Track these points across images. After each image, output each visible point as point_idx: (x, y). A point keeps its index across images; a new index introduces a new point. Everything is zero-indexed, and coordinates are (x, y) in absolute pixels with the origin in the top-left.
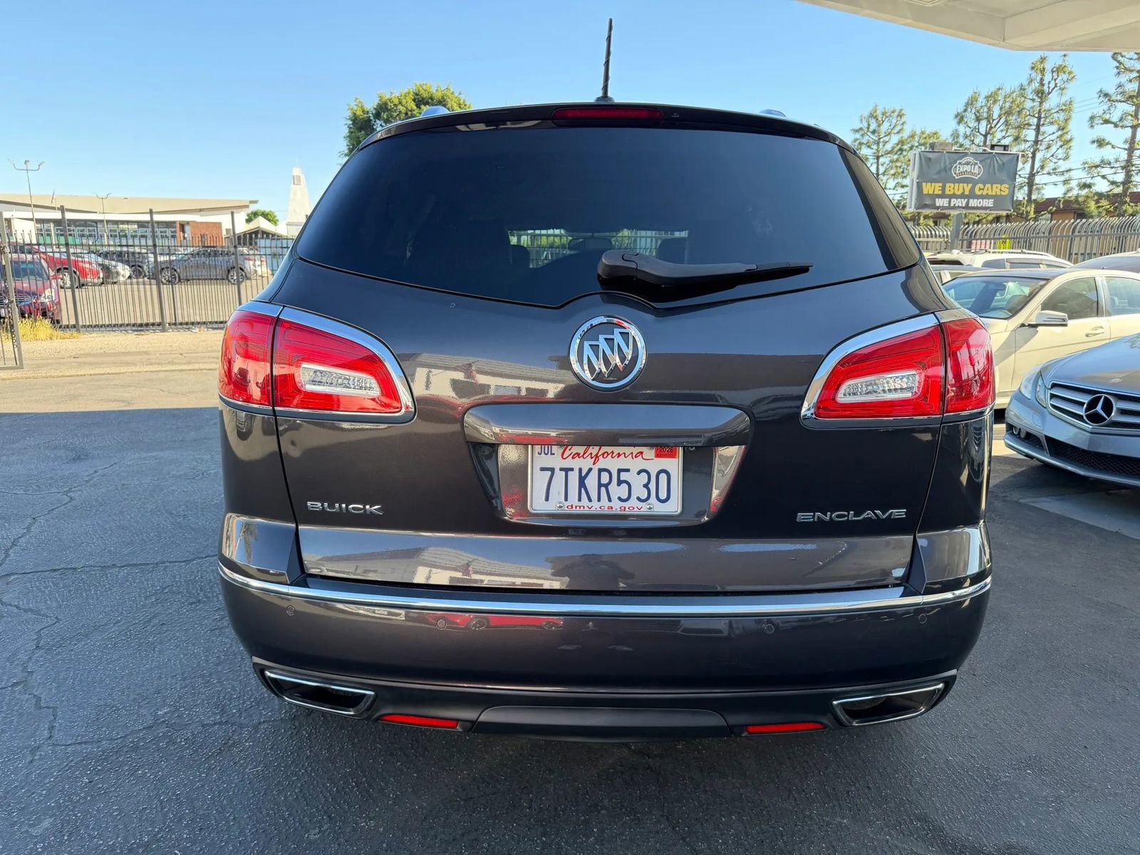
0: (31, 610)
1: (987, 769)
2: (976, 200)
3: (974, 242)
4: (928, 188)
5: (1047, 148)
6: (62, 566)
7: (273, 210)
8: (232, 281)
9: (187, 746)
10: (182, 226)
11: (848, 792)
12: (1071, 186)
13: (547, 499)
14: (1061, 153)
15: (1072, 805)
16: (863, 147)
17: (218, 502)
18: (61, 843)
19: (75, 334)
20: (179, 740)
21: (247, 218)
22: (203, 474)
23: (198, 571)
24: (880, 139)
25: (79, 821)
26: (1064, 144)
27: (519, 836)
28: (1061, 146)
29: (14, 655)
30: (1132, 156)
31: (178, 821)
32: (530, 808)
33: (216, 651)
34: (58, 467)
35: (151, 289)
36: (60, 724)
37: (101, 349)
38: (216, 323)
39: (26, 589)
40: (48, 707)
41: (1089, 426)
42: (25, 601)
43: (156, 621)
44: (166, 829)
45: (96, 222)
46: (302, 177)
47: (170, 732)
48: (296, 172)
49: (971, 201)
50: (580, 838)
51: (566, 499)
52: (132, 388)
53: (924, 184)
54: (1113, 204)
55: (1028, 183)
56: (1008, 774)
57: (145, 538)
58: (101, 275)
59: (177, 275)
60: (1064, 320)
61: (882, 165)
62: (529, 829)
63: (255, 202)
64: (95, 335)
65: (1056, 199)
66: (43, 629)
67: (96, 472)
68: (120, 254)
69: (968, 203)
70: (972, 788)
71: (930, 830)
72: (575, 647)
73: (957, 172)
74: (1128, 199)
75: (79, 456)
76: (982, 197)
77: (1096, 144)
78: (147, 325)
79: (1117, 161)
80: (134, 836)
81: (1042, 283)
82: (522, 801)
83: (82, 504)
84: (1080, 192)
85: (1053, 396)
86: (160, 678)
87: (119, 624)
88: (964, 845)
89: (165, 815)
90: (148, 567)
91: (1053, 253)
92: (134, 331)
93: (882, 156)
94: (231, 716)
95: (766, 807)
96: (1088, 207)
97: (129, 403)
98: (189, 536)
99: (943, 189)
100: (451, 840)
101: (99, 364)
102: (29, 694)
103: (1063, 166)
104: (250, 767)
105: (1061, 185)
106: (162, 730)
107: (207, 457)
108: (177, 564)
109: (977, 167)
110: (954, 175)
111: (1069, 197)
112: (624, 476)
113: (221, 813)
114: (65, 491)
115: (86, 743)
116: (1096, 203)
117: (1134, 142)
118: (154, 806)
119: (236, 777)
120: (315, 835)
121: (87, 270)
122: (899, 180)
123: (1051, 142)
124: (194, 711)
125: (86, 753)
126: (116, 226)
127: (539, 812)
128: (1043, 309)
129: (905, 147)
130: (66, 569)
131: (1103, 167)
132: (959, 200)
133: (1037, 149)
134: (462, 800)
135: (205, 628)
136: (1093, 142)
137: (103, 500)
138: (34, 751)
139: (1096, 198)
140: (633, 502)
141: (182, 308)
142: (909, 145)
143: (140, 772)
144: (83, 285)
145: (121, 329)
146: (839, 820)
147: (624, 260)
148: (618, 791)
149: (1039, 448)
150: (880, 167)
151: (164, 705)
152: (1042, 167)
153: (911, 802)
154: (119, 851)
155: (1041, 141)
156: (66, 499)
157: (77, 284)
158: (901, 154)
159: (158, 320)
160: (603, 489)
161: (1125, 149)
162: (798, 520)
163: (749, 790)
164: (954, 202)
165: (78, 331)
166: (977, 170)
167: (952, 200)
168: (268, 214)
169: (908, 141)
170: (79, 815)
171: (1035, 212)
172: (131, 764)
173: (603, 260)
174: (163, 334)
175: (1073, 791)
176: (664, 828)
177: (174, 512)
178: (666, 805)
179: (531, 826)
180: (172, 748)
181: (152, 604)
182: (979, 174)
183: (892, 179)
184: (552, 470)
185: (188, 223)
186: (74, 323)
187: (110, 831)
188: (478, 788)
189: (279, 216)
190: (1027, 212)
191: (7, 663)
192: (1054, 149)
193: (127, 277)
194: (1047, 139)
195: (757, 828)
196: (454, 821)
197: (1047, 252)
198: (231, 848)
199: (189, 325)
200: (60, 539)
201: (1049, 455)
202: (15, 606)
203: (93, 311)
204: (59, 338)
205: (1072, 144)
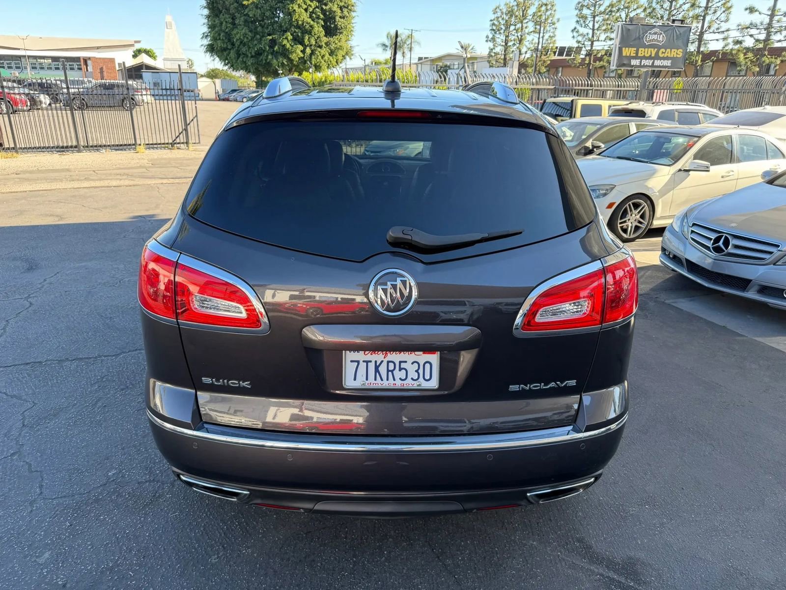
0: (15, 396)
1: (622, 505)
2: (659, 61)
3: (656, 91)
4: (626, 52)
5: (714, 13)
6: (32, 360)
7: (152, 49)
8: (126, 108)
9: (130, 498)
10: (85, 61)
11: (538, 523)
12: (728, 42)
13: (355, 379)
14: (723, 17)
15: (669, 529)
16: (584, 8)
17: (133, 306)
18: (58, 569)
19: (15, 154)
20: (124, 494)
21: (133, 54)
22: (120, 282)
23: (124, 364)
24: (596, 2)
25: (67, 553)
26: (726, 10)
27: (339, 557)
28: (724, 12)
29: (9, 431)
30: (772, 21)
31: (129, 552)
32: (346, 538)
33: (142, 427)
34: (18, 276)
35: (66, 114)
36: (47, 484)
37: (35, 167)
38: (117, 145)
39: (10, 379)
40: (37, 471)
41: (713, 254)
42: (10, 389)
43: (100, 404)
44: (122, 557)
45: (19, 57)
46: (173, 23)
47: (118, 488)
48: (169, 18)
49: (656, 61)
50: (376, 558)
51: (367, 379)
52: (62, 204)
53: (624, 49)
54: (756, 56)
55: (698, 39)
56: (634, 509)
57: (86, 337)
58: (29, 104)
59: (85, 103)
60: (708, 167)
61: (597, 22)
62: (346, 553)
63: (139, 42)
64: (29, 155)
65: (716, 51)
66: (26, 411)
67: (45, 280)
68: (41, 85)
69: (653, 63)
70: (612, 519)
71: (584, 548)
72: (375, 462)
73: (648, 40)
74: (766, 53)
75: (32, 267)
76: (664, 58)
77: (748, 11)
78: (67, 147)
79: (762, 24)
80: (103, 562)
81: (696, 139)
82: (341, 533)
83: (39, 308)
84: (734, 47)
85: (692, 232)
86: (107, 448)
87: (75, 407)
88: (604, 558)
89: (121, 548)
90: (90, 361)
91: (709, 105)
92: (58, 151)
93: (597, 15)
94: (156, 475)
95: (489, 534)
96: (739, 58)
97: (61, 218)
98: (115, 335)
99: (637, 53)
100: (298, 562)
101: (36, 180)
102: (23, 462)
103: (724, 26)
104: (171, 513)
105: (721, 41)
106: (113, 486)
107: (122, 266)
108: (109, 358)
109: (661, 36)
110: (645, 42)
111: (727, 50)
112: (403, 365)
113: (156, 545)
114: (25, 298)
115: (65, 497)
116: (744, 56)
117: (775, 10)
118: (113, 542)
119: (163, 520)
120: (215, 559)
121: (18, 100)
122: (609, 34)
123: (717, 8)
124: (132, 473)
125: (65, 504)
126: (36, 60)
127: (352, 541)
128: (695, 159)
129: (614, 9)
130: (34, 362)
131: (751, 29)
132: (647, 61)
133: (707, 14)
134: (305, 534)
135: (134, 409)
136: (746, 9)
137: (53, 305)
138: (32, 503)
139: (744, 51)
140: (409, 381)
141: (91, 133)
142: (617, 8)
143: (102, 518)
144: (16, 111)
145: (48, 150)
146: (532, 542)
147: (404, 234)
148: (399, 525)
149: (681, 266)
150: (596, 24)
151: (112, 468)
152: (709, 27)
153: (575, 530)
154: (94, 573)
155: (710, 7)
156: (28, 304)
157: (11, 111)
158: (610, 15)
159: (75, 143)
160: (390, 373)
161: (768, 15)
162: (510, 390)
163: (479, 523)
164: (644, 62)
165: (17, 152)
166: (661, 38)
167: (643, 61)
168: (149, 51)
169: (617, 4)
170: (67, 549)
171: (701, 61)
172: (96, 512)
173: (390, 233)
174: (79, 154)
175: (671, 519)
176: (427, 550)
177: (104, 315)
178: (428, 534)
179: (347, 551)
180: (120, 500)
181: (96, 390)
182: (663, 41)
183: (603, 34)
184: (358, 362)
185: (89, 58)
186: (14, 146)
187: (87, 560)
188: (314, 525)
189: (157, 52)
190: (696, 61)
191: (5, 438)
192: (718, 13)
193: (48, 104)
194: (715, 6)
195: (482, 549)
196: (299, 548)
197: (704, 104)
198: (164, 570)
199: (97, 147)
200: (27, 338)
201: (686, 271)
202: (4, 393)
203: (26, 134)
204: (3, 157)
205: (732, 10)
